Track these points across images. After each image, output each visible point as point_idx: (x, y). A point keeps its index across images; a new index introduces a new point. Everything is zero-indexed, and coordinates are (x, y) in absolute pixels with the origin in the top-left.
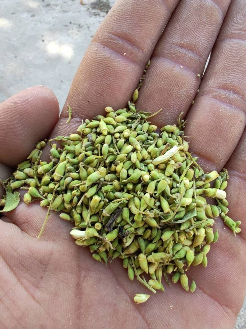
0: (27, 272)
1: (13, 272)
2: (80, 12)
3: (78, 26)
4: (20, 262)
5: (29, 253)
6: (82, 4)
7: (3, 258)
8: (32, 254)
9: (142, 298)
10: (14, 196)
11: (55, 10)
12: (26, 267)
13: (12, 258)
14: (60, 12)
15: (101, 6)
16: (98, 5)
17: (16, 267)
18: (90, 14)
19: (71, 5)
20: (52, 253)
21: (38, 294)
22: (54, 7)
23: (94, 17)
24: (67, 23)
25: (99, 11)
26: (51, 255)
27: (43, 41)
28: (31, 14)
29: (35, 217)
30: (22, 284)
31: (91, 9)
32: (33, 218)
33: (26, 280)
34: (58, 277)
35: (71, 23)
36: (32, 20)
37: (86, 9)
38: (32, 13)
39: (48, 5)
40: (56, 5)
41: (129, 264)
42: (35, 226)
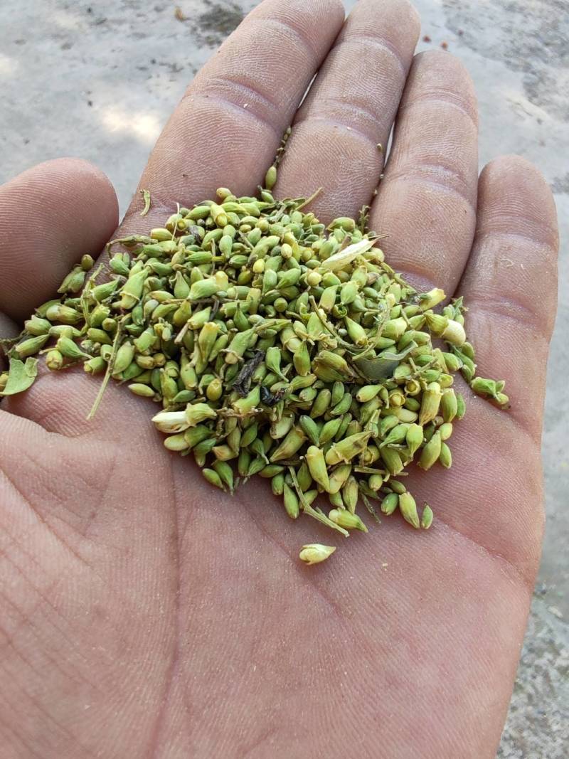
0: (61, 503)
1: (30, 503)
2: (174, 36)
3: (171, 70)
4: (44, 481)
5: (64, 464)
6: (180, 17)
7: (6, 474)
8: (71, 466)
9: (317, 551)
10: (26, 366)
11: (116, 32)
12: (59, 492)
13: (26, 474)
14: (128, 36)
15: (224, 22)
16: (217, 21)
17: (35, 493)
18: (199, 41)
19: (154, 22)
20: (114, 465)
21: (87, 548)
22: (114, 26)
23: (206, 47)
24: (146, 63)
25: (218, 34)
26: (113, 469)
27: (90, 104)
28: (62, 42)
29: (72, 397)
30: (49, 527)
31: (199, 30)
32: (69, 398)
33: (59, 520)
34: (130, 515)
35: (153, 62)
36: (64, 57)
37: (189, 29)
38: (66, 41)
39: (101, 22)
40: (120, 22)
41: (286, 485)
42: (73, 413)
